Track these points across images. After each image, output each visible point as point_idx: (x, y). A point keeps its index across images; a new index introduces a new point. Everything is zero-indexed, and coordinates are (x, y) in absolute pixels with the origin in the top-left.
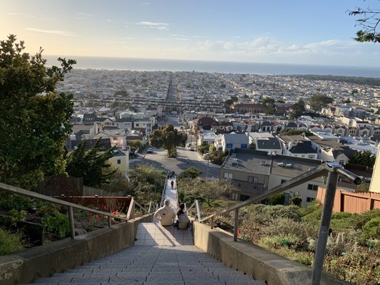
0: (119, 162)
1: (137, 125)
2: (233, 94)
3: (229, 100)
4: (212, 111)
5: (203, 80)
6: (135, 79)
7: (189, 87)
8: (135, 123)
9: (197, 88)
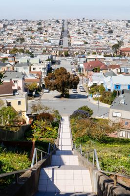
0: (19, 103)
1: (34, 69)
2: (119, 39)
3: (116, 45)
4: (100, 55)
5: (92, 26)
6: (31, 28)
7: (80, 33)
8: (32, 67)
9: (87, 34)
